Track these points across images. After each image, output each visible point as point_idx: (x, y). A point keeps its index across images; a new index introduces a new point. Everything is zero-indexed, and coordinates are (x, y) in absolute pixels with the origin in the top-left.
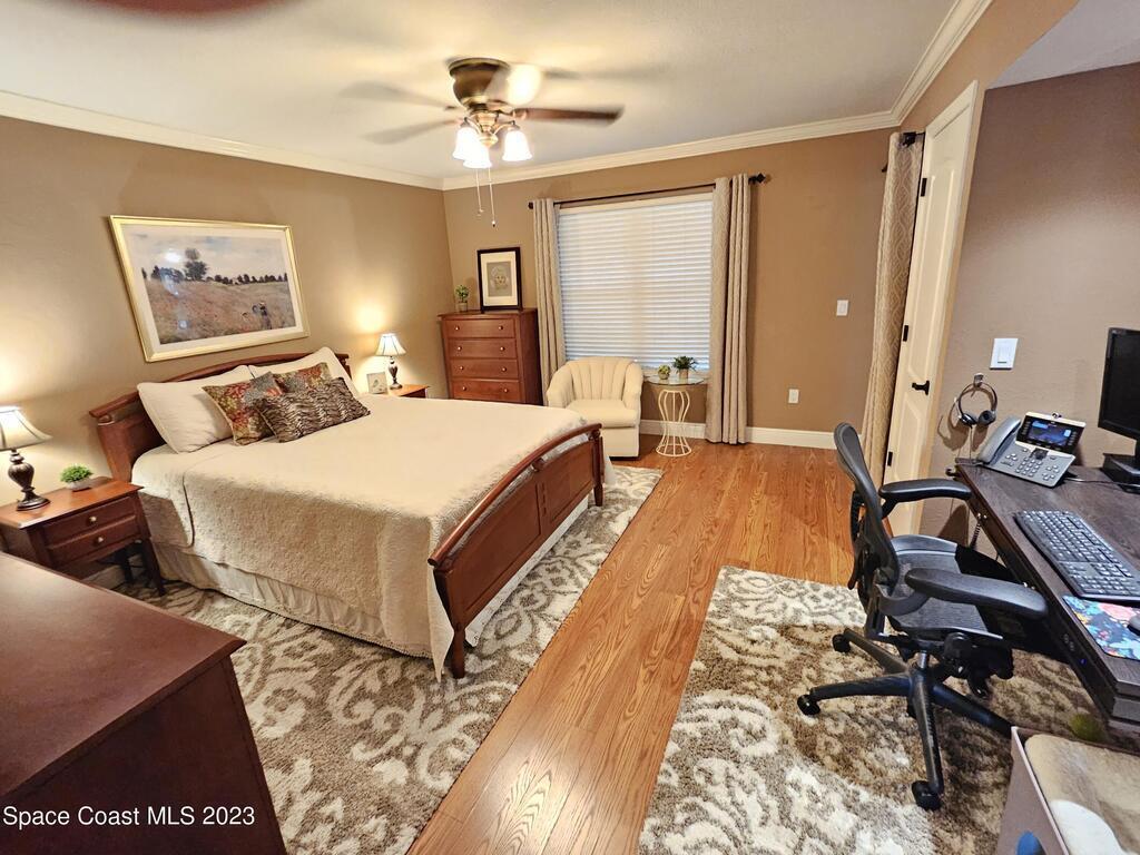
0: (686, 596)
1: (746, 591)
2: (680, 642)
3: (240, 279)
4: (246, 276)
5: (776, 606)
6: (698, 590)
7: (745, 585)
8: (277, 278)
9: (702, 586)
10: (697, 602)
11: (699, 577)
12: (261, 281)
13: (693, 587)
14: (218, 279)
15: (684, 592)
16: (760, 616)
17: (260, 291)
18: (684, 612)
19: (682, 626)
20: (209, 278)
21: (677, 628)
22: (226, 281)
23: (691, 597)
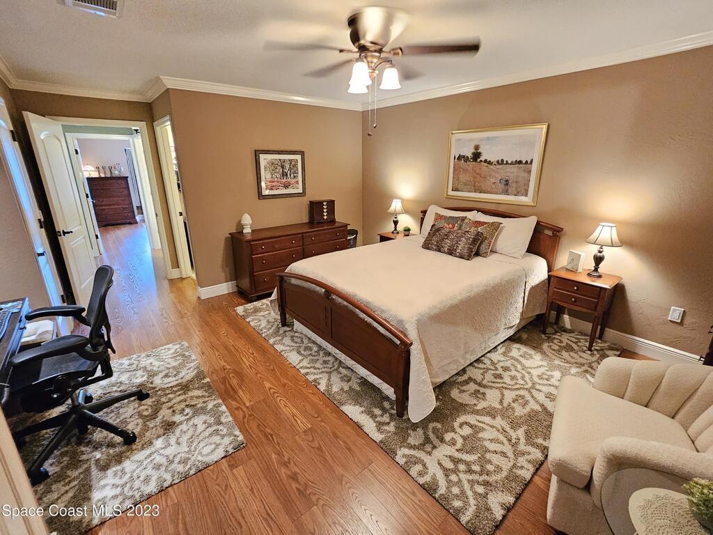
0: (247, 407)
1: (211, 435)
2: (225, 386)
3: (498, 162)
4: (502, 160)
5: (184, 439)
6: (244, 417)
7: (217, 439)
8: (524, 162)
9: (246, 421)
10: (238, 409)
11: (253, 425)
12: (512, 164)
13: (250, 416)
14: (485, 161)
15: (252, 408)
16: (191, 423)
17: (508, 170)
18: (239, 399)
19: (232, 393)
20: (481, 161)
21: (233, 390)
22: (490, 163)
23: (245, 409)
